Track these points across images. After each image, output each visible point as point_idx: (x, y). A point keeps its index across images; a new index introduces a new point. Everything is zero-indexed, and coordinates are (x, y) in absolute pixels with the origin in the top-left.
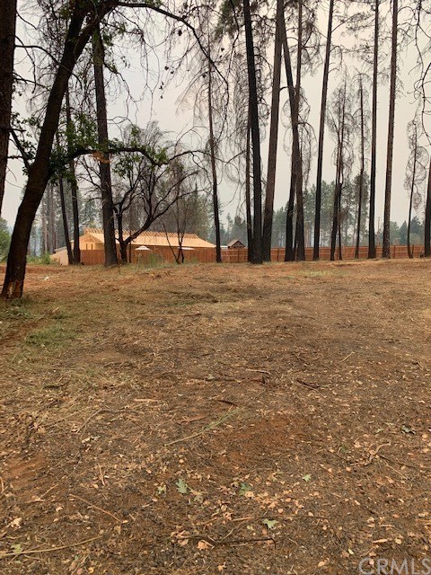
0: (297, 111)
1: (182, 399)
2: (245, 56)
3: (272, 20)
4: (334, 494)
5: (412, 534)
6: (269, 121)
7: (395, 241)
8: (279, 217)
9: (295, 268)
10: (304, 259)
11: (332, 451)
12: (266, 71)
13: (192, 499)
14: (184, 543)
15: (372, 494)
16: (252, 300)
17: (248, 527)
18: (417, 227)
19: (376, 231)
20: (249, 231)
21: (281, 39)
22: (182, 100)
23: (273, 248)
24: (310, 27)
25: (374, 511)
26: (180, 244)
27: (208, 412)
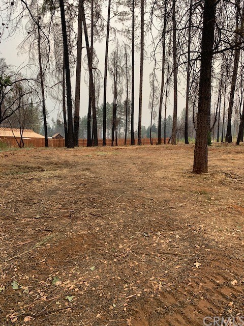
0: (92, 61)
1: (18, 231)
2: (61, 25)
3: (76, 7)
4: (107, 275)
5: (146, 290)
6: (75, 65)
7: (144, 136)
8: (83, 121)
9: (92, 150)
10: (97, 145)
11: (107, 251)
12: (73, 36)
13: (22, 292)
14: (14, 320)
15: (127, 272)
16: (67, 169)
17: (57, 303)
18: (155, 129)
19: (135, 131)
20: (66, 128)
21: (82, 19)
22: (21, 47)
23: (80, 139)
24: (98, 15)
25: (128, 281)
26: (21, 136)
27: (35, 237)
